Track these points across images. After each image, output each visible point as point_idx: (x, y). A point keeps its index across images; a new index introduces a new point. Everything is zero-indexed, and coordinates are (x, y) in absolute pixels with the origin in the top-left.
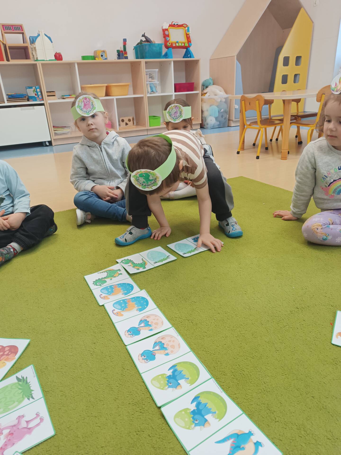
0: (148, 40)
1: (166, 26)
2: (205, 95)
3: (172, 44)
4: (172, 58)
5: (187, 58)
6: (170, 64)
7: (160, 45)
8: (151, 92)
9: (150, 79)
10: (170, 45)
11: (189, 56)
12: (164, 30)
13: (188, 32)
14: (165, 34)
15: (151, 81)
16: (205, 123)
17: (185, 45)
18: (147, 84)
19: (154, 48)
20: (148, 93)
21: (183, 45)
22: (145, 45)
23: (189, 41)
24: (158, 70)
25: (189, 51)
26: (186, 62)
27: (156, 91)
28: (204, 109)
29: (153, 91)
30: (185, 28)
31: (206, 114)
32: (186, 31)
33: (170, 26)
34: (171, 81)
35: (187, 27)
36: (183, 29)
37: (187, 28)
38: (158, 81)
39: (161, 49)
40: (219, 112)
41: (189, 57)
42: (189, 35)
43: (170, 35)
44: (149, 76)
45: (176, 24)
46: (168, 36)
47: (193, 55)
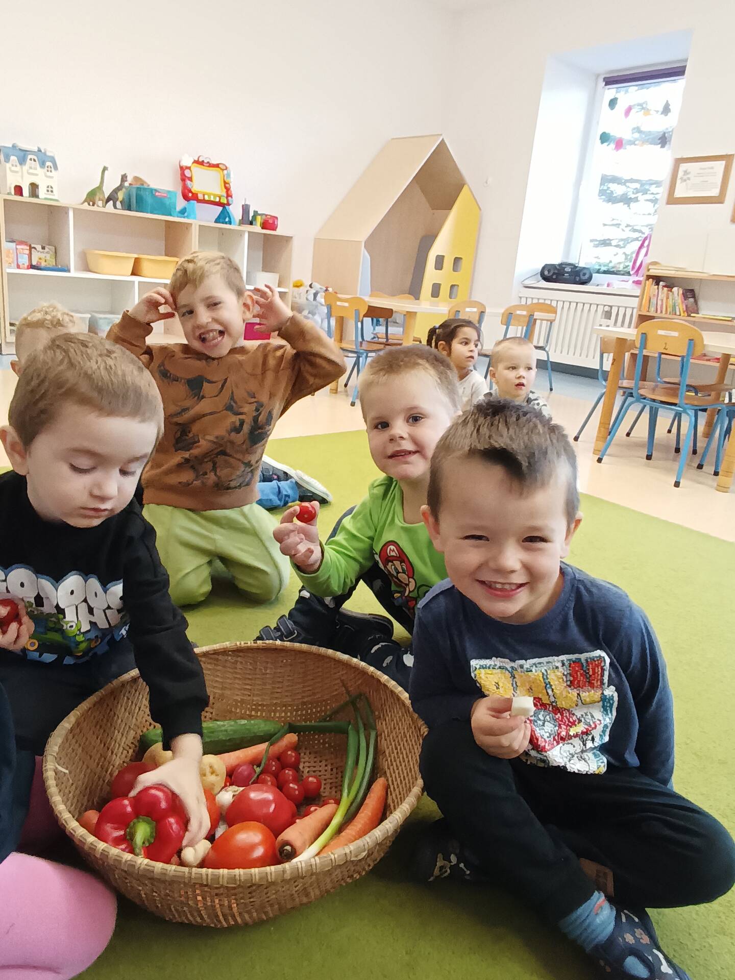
1: (187, 162)
3: (196, 194)
4: (196, 219)
5: (223, 223)
7: (170, 193)
10: (190, 195)
11: (227, 220)
12: (182, 169)
13: (227, 178)
14: (184, 175)
17: (222, 201)
21: (217, 200)
23: (229, 195)
25: (228, 213)
30: (223, 172)
32: (224, 177)
33: (195, 162)
35: (226, 170)
36: (218, 171)
37: (225, 172)
39: (172, 199)
41: (226, 223)
42: (229, 184)
43: (194, 179)
45: (206, 161)
46: (190, 179)
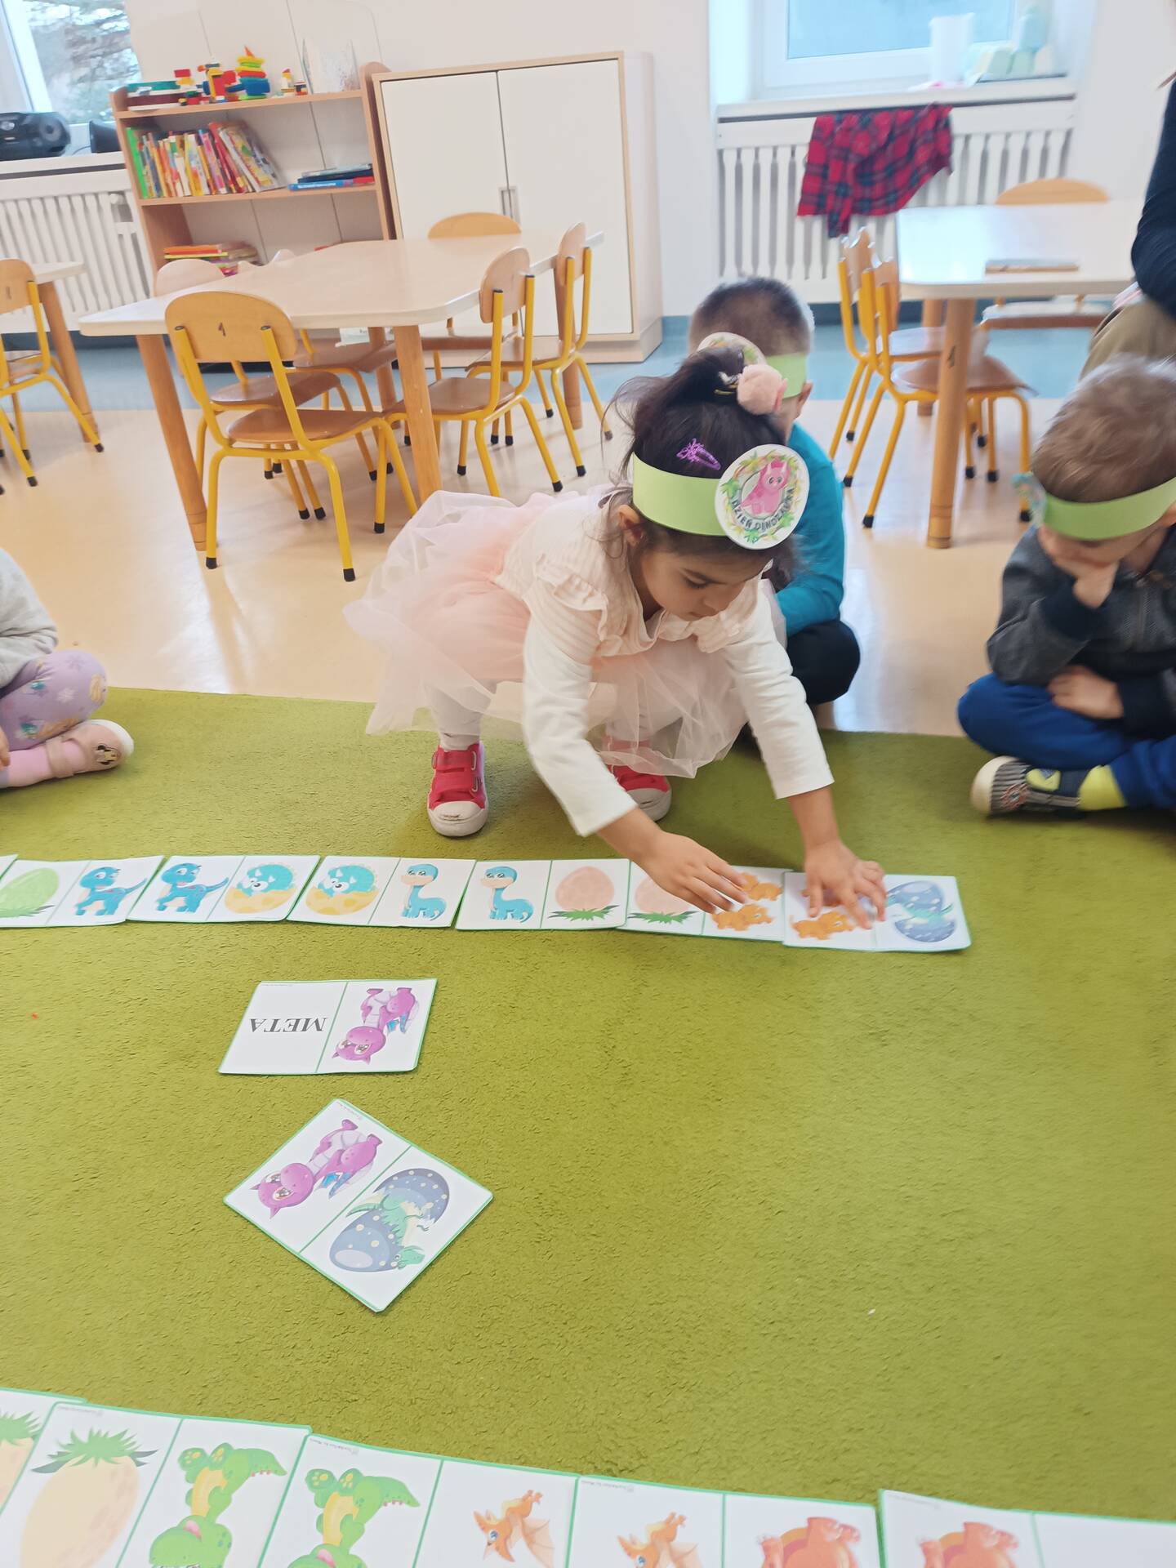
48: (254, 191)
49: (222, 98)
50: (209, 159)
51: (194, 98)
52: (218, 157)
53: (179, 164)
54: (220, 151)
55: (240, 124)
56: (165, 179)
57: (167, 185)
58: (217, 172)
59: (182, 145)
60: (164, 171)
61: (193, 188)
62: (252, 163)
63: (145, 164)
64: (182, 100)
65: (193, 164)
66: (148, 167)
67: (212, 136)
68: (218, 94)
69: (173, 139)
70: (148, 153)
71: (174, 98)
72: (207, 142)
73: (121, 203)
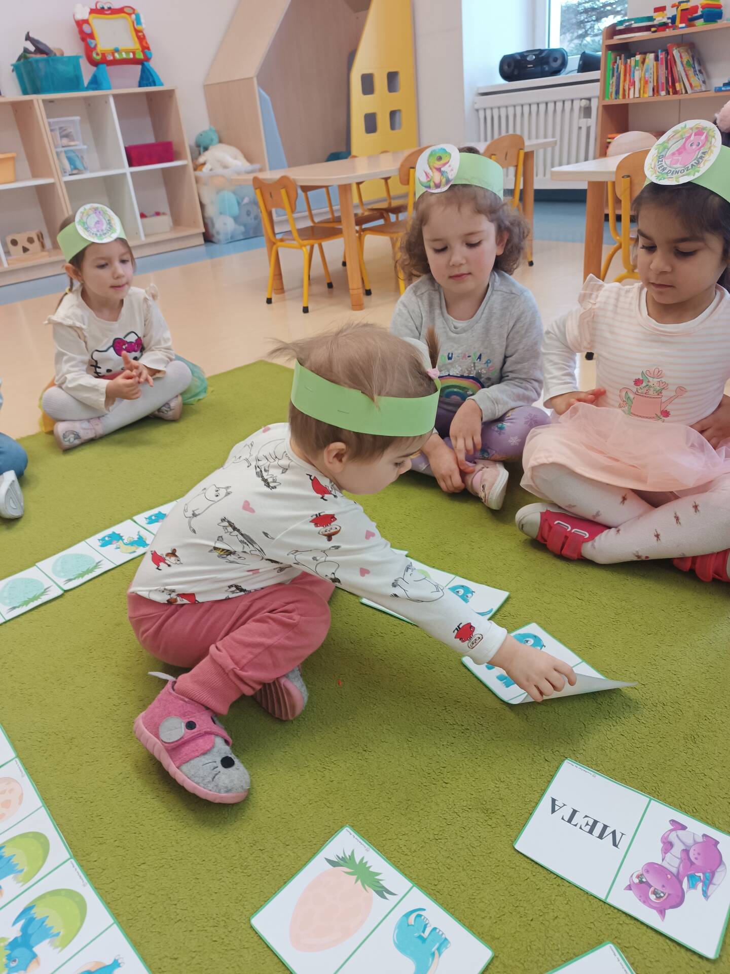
0: (41, 49)
1: (83, 13)
2: (202, 168)
3: (103, 55)
4: (110, 89)
5: (147, 86)
6: (106, 102)
7: (74, 60)
8: (72, 170)
9: (65, 141)
10: (99, 58)
11: (151, 81)
13: (137, 24)
14: (84, 33)
15: (66, 145)
16: (213, 232)
17: (138, 56)
18: (58, 154)
19: (61, 67)
20: (65, 172)
21: (131, 56)
22: (37, 61)
23: (145, 48)
24: (78, 118)
25: (149, 71)
26: (148, 95)
27: (84, 167)
28: (206, 201)
29: (75, 168)
30: (130, 17)
31: (211, 211)
32: (133, 23)
33: (92, 11)
34: (118, 142)
35: (134, 13)
36: (124, 18)
37: (134, 16)
38: (84, 144)
39: (77, 67)
40: (239, 203)
41: (151, 85)
42: (141, 32)
43: (96, 35)
44: (60, 133)
45: (106, 8)
46: (91, 36)
47: (159, 79)
48: (686, 92)
49: (683, 25)
50: (660, 71)
51: (663, 26)
52: (667, 69)
53: (637, 75)
54: (670, 65)
55: (690, 45)
56: (624, 86)
57: (624, 90)
58: (663, 80)
59: (643, 62)
60: (625, 80)
61: (642, 92)
62: (691, 73)
63: (613, 75)
64: (653, 29)
65: (647, 75)
66: (614, 79)
67: (667, 53)
68: (681, 23)
69: (638, 57)
70: (618, 68)
71: (648, 28)
72: (662, 58)
73: (587, 106)
